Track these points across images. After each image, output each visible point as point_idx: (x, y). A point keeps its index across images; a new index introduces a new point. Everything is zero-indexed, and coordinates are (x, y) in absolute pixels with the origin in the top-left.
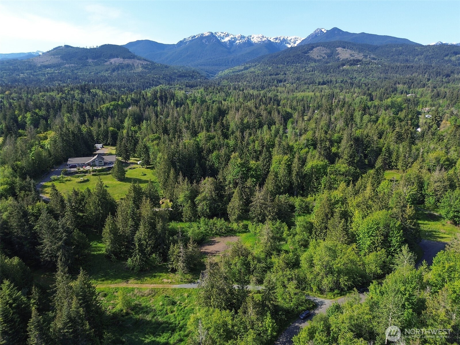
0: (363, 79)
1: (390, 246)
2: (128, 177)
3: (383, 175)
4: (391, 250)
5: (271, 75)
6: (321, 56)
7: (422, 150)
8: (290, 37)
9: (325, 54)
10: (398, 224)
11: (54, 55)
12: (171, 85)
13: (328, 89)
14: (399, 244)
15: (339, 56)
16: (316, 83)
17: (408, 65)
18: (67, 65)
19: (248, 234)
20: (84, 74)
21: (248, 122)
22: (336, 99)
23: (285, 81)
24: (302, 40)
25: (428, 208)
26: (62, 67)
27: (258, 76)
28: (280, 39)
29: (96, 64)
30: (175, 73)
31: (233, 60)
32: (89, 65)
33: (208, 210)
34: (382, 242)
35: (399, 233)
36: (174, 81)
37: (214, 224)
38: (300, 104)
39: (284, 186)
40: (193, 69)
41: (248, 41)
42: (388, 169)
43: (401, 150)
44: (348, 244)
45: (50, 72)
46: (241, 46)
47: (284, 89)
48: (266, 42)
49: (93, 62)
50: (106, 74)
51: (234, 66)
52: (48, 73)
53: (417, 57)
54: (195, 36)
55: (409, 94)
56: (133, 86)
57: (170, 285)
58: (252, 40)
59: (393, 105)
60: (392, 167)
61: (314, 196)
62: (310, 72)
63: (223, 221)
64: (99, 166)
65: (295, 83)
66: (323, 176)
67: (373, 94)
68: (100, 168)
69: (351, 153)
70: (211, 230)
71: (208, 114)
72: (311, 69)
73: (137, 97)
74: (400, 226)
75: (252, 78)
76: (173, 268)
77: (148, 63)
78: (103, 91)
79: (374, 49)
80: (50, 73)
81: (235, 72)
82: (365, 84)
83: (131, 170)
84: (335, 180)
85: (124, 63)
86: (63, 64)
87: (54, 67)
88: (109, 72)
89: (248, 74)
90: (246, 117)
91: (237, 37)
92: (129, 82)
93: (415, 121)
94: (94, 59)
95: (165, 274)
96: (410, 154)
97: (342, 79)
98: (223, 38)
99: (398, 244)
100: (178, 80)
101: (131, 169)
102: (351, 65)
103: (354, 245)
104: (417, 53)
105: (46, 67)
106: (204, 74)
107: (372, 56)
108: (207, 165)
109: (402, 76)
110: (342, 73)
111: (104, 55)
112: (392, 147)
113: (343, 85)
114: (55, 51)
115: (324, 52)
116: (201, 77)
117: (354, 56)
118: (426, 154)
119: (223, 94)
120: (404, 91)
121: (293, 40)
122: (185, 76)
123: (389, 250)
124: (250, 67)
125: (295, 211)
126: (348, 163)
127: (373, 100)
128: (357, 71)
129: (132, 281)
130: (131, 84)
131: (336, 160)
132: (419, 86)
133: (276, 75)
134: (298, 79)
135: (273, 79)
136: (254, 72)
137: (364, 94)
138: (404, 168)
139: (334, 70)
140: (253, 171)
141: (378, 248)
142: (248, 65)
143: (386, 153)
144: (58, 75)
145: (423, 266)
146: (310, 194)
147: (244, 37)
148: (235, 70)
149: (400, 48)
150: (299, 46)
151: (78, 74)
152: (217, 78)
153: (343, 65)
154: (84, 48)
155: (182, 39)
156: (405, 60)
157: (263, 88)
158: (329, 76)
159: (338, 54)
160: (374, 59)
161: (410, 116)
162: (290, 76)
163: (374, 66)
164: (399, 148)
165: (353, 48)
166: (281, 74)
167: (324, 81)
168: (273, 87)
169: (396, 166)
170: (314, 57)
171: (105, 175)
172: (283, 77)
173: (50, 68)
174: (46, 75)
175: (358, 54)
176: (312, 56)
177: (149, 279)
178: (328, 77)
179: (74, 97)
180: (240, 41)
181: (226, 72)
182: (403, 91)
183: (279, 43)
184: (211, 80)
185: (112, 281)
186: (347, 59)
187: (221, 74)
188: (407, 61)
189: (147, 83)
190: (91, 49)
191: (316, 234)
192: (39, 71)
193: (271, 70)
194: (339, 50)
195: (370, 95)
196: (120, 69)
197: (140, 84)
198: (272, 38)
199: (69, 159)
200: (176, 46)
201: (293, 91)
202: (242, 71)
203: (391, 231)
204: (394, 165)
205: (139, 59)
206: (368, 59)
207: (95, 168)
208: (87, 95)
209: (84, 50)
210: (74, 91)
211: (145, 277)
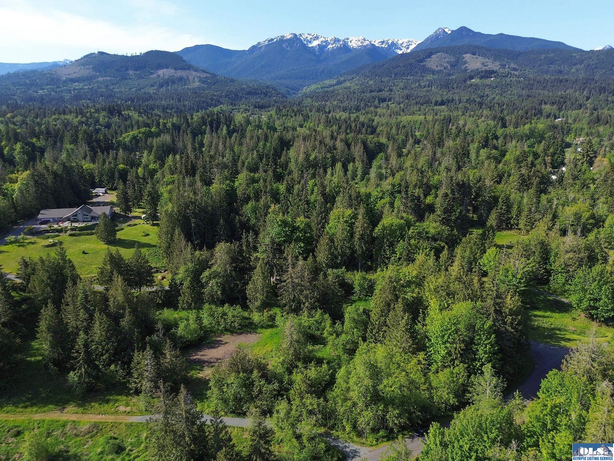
0: (497, 98)
1: (475, 359)
2: (122, 238)
3: (493, 239)
4: (477, 364)
5: (371, 91)
6: (441, 65)
7: (555, 202)
8: (402, 40)
9: (448, 62)
10: (488, 325)
11: (84, 65)
12: (235, 105)
13: (447, 111)
14: (489, 357)
15: (467, 65)
16: (432, 103)
17: (561, 78)
18: (100, 79)
19: (274, 330)
20: (123, 90)
21: (316, 158)
22: (453, 125)
23: (390, 100)
24: (417, 44)
25: (555, 292)
26: (95, 81)
27: (354, 93)
28: (388, 43)
29: (140, 77)
30: (243, 89)
31: (323, 72)
32: (130, 79)
33: (219, 293)
34: (461, 352)
35: (489, 339)
36: (241, 100)
37: (225, 314)
38: (401, 133)
39: (343, 254)
40: (268, 83)
41: (344, 45)
42: (505, 229)
43: (525, 201)
44: (413, 353)
45: (77, 87)
46: (335, 52)
47: (385, 110)
48: (369, 46)
49: (135, 74)
50: (151, 91)
51: (325, 80)
52: (74, 89)
53: (574, 67)
54: (272, 40)
55: (559, 118)
56: (185, 106)
57: (126, 417)
58: (349, 44)
59: (531, 134)
60: (512, 225)
61: (385, 269)
62: (425, 87)
63: (239, 309)
64: (84, 222)
65: (402, 102)
66: (399, 241)
67: (507, 118)
68: (83, 225)
69: (445, 206)
70: (218, 323)
71: (265, 145)
72: (427, 83)
73: (180, 121)
74: (490, 327)
75: (345, 96)
76: (136, 389)
77: (208, 75)
78: (140, 112)
79: (514, 56)
80: (77, 90)
81: (324, 87)
82: (499, 104)
83: (129, 228)
84: (416, 247)
85: (175, 75)
86: (95, 77)
87: (84, 81)
88: (156, 87)
89: (340, 91)
90: (314, 151)
91: (329, 39)
92: (179, 100)
93: (559, 157)
94: (136, 70)
95: (125, 398)
96: (537, 208)
97: (468, 98)
98: (310, 42)
99: (486, 356)
100: (246, 98)
101: (129, 225)
102: (482, 78)
103: (421, 356)
104: (574, 61)
105: (73, 81)
106: (283, 90)
107: (512, 65)
108: (237, 221)
109: (551, 94)
110: (469, 89)
111: (149, 65)
112: (512, 196)
113: (468, 105)
114: (86, 59)
115: (446, 60)
116: (278, 94)
117: (487, 66)
118: (560, 207)
119: (301, 118)
120: (552, 114)
121: (406, 44)
122: (256, 93)
123: (473, 365)
124: (345, 81)
125: (354, 293)
126: (440, 221)
127: (506, 127)
128: (489, 86)
129: (71, 408)
130: (181, 103)
131: (426, 217)
132: (574, 107)
133: (378, 92)
134: (408, 97)
135: (373, 97)
136: (350, 87)
137: (494, 118)
138: (529, 228)
139: (458, 85)
140: (300, 232)
141: (457, 362)
142: (342, 79)
143: (502, 205)
144: (88, 92)
145: (515, 399)
146: (380, 266)
147: (339, 40)
148: (324, 85)
149: (552, 55)
150: (413, 52)
151: (114, 90)
152: (300, 95)
153: (471, 78)
154: (123, 56)
155: (255, 43)
156: (557, 71)
157: (358, 109)
158: (451, 92)
159: (466, 62)
160: (515, 69)
161: (551, 150)
162: (397, 94)
163: (514, 79)
164: (522, 198)
165: (486, 55)
166: (386, 90)
167: (442, 100)
168: (372, 109)
169: (517, 225)
170: (433, 67)
171: (88, 234)
172: (387, 94)
173: (78, 82)
174: (72, 92)
175: (493, 63)
176: (429, 66)
177: (97, 405)
178: (449, 95)
179: (97, 121)
180: (334, 46)
181: (313, 87)
182: (550, 114)
183: (387, 48)
184: (290, 99)
185: (40, 408)
186: (478, 69)
187: (306, 90)
188: (560, 72)
189: (204, 102)
190: (132, 57)
191: (371, 333)
192: (64, 86)
193: (372, 85)
194: (467, 57)
195: (502, 119)
196: (170, 84)
197: (194, 104)
198: (377, 42)
199: (42, 212)
200: (247, 53)
201: (398, 114)
202: (334, 85)
203: (477, 335)
204: (515, 223)
205: (196, 70)
206: (506, 70)
207: (76, 225)
208: (116, 119)
209: (124, 58)
210: (99, 113)
211: (92, 402)
